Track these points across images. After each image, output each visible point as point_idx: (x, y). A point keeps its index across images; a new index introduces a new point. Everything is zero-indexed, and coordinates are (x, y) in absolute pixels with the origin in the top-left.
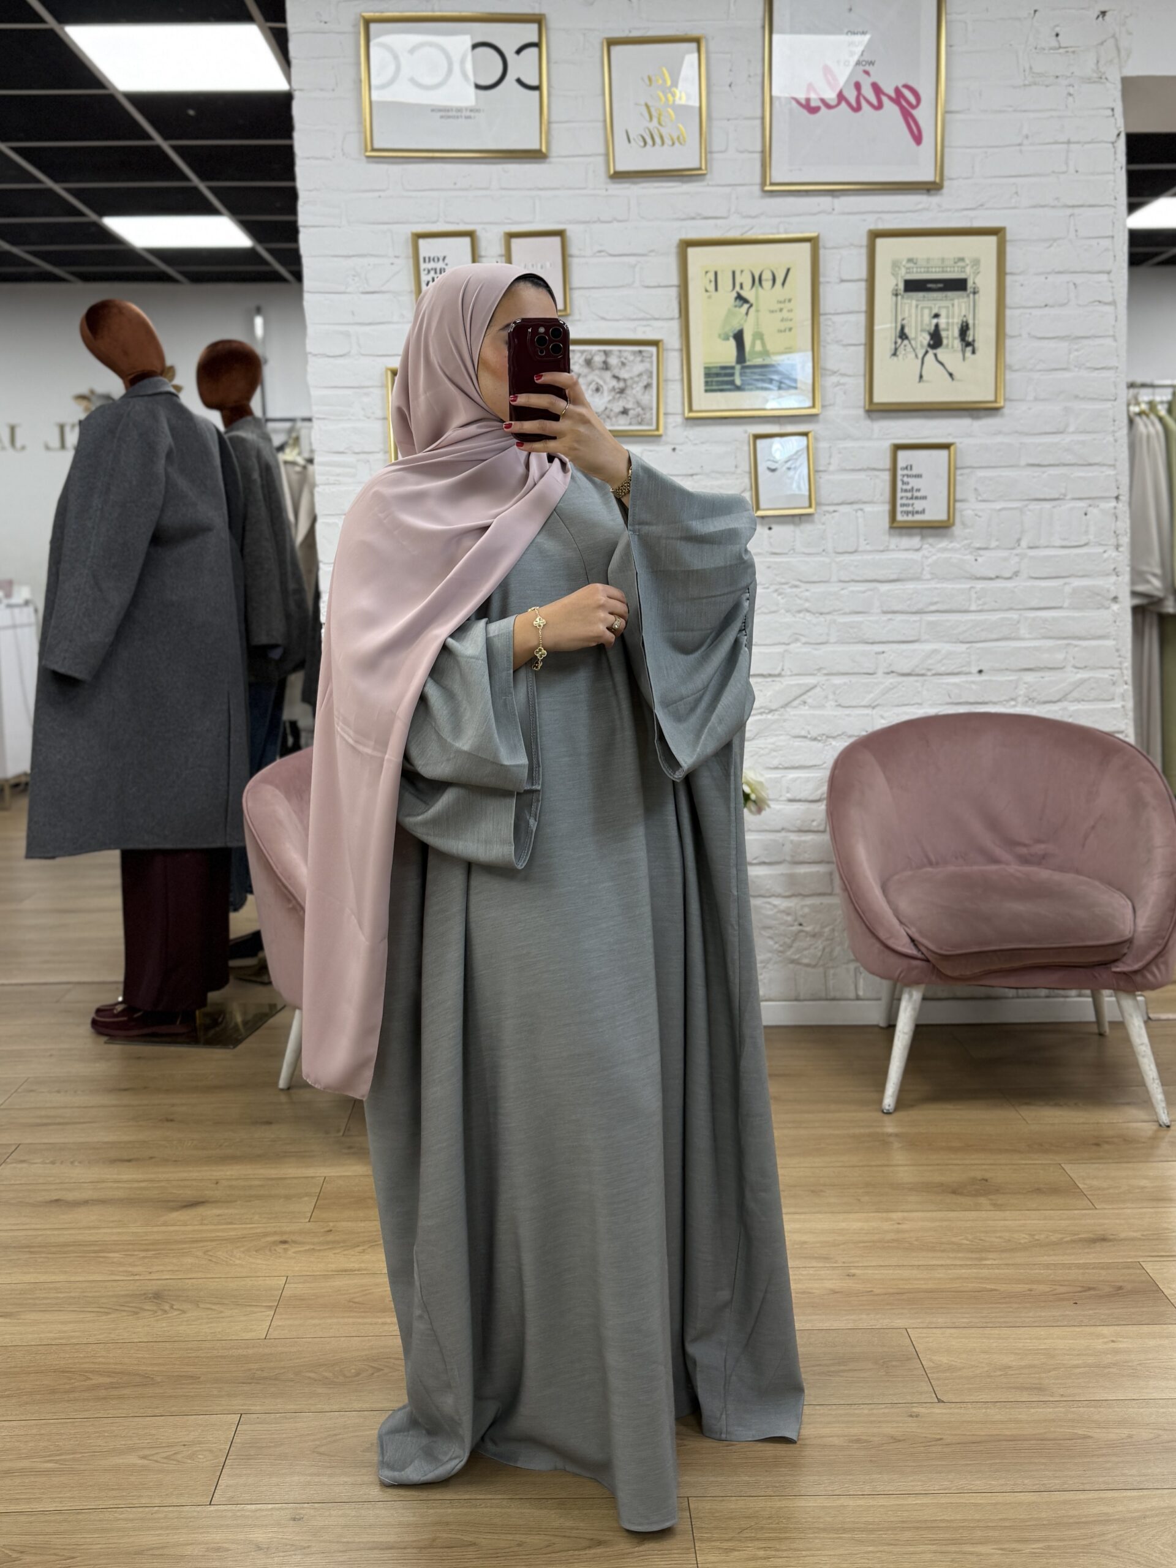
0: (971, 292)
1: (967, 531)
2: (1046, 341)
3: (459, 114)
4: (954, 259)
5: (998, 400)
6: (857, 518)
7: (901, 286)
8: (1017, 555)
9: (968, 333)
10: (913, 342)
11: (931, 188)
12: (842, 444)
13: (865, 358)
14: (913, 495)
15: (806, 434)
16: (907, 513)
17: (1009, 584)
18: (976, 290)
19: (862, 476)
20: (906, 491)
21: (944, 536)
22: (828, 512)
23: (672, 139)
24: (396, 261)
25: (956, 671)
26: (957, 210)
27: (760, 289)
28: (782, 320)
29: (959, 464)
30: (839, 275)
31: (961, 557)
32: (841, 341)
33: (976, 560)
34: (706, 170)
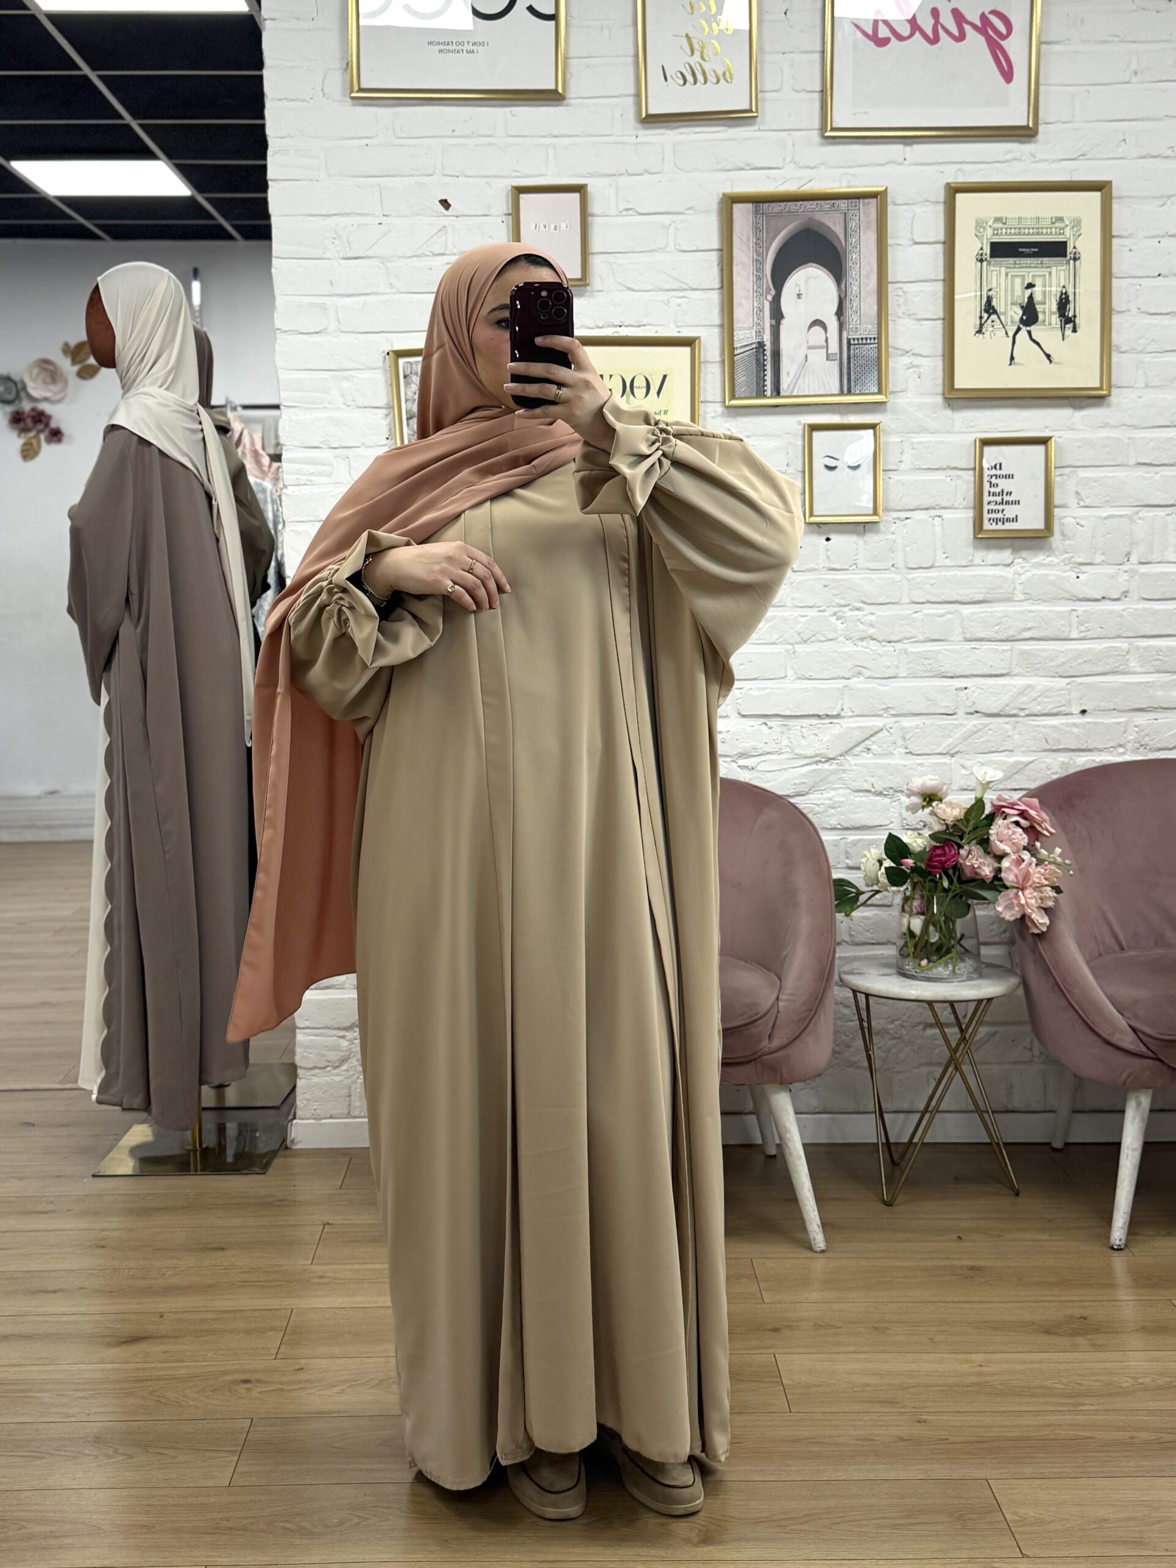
0: (1071, 258)
1: (1067, 542)
2: (1160, 317)
3: (460, 47)
4: (1052, 218)
5: (1104, 386)
6: (934, 526)
7: (987, 250)
8: (1126, 572)
9: (1068, 306)
10: (1002, 317)
11: (1025, 134)
12: (916, 439)
13: (944, 335)
14: (1003, 499)
15: (873, 427)
16: (997, 521)
17: (1117, 607)
18: (1077, 256)
19: (940, 476)
20: (994, 494)
21: (1040, 548)
22: (898, 519)
23: (717, 76)
24: (384, 220)
25: (1054, 711)
26: (1054, 161)
29: (1057, 463)
30: (909, 236)
31: (1060, 573)
32: (915, 314)
33: (1078, 577)
34: (757, 112)
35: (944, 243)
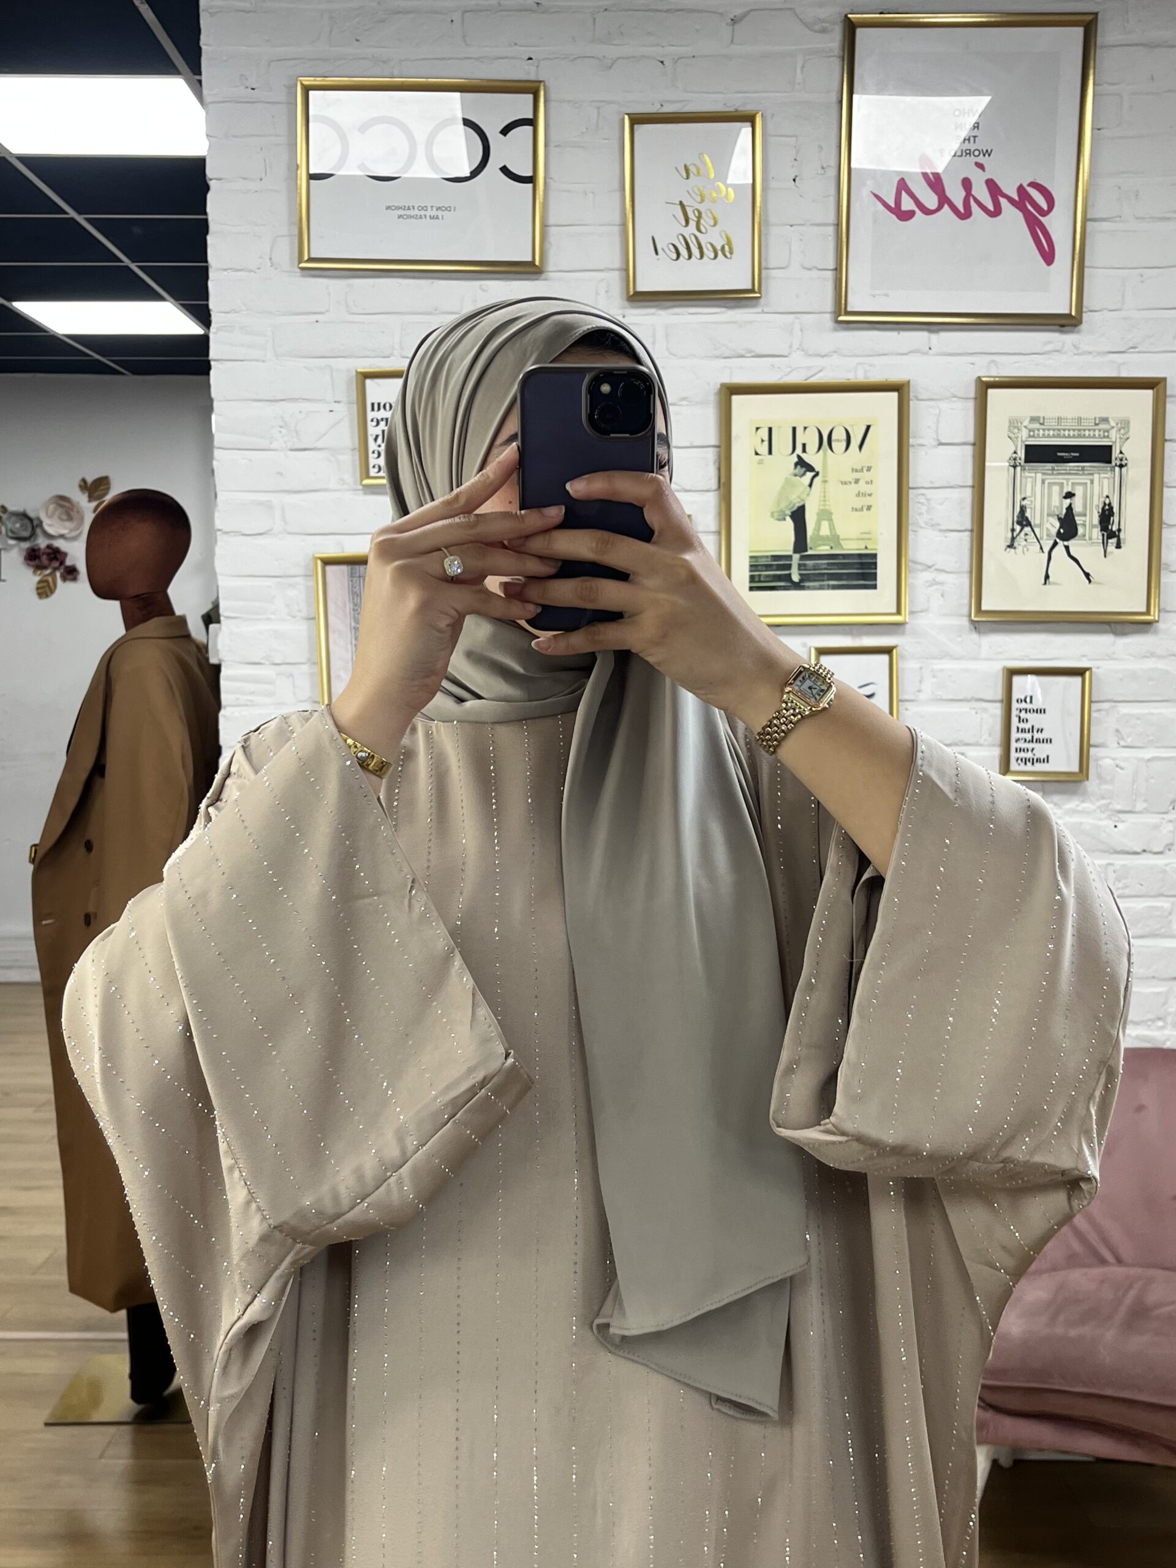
0: (1116, 465)
1: (1105, 787)
3: (423, 213)
4: (1095, 418)
5: (1152, 613)
7: (1022, 454)
8: (1171, 821)
9: (1112, 518)
10: (1037, 530)
11: (1066, 323)
12: (938, 665)
13: (971, 550)
14: (1033, 737)
15: (887, 651)
16: (1026, 761)
17: (1159, 861)
18: (1123, 463)
19: (964, 708)
20: (1023, 731)
21: (1074, 793)
23: (715, 251)
24: (335, 407)
26: (1098, 355)
27: (829, 451)
28: (858, 495)
29: (1093, 699)
30: (935, 436)
31: (1096, 822)
32: (938, 525)
33: (1116, 826)
34: (760, 292)
35: (974, 444)
